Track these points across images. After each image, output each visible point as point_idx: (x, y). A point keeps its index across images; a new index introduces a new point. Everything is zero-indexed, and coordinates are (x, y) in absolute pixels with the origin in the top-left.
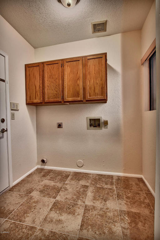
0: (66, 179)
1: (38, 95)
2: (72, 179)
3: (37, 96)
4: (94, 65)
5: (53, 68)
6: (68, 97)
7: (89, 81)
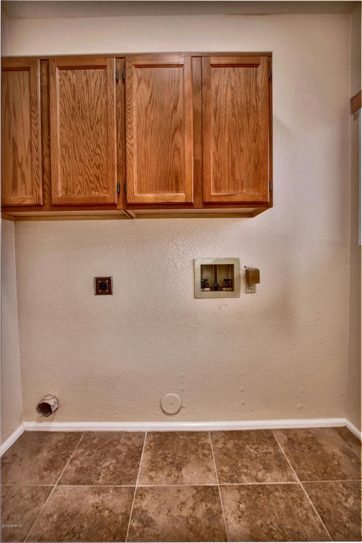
0: (133, 467)
1: (23, 175)
2: (154, 466)
3: (19, 180)
4: (232, 89)
5: (87, 82)
6: (140, 191)
7: (216, 141)
